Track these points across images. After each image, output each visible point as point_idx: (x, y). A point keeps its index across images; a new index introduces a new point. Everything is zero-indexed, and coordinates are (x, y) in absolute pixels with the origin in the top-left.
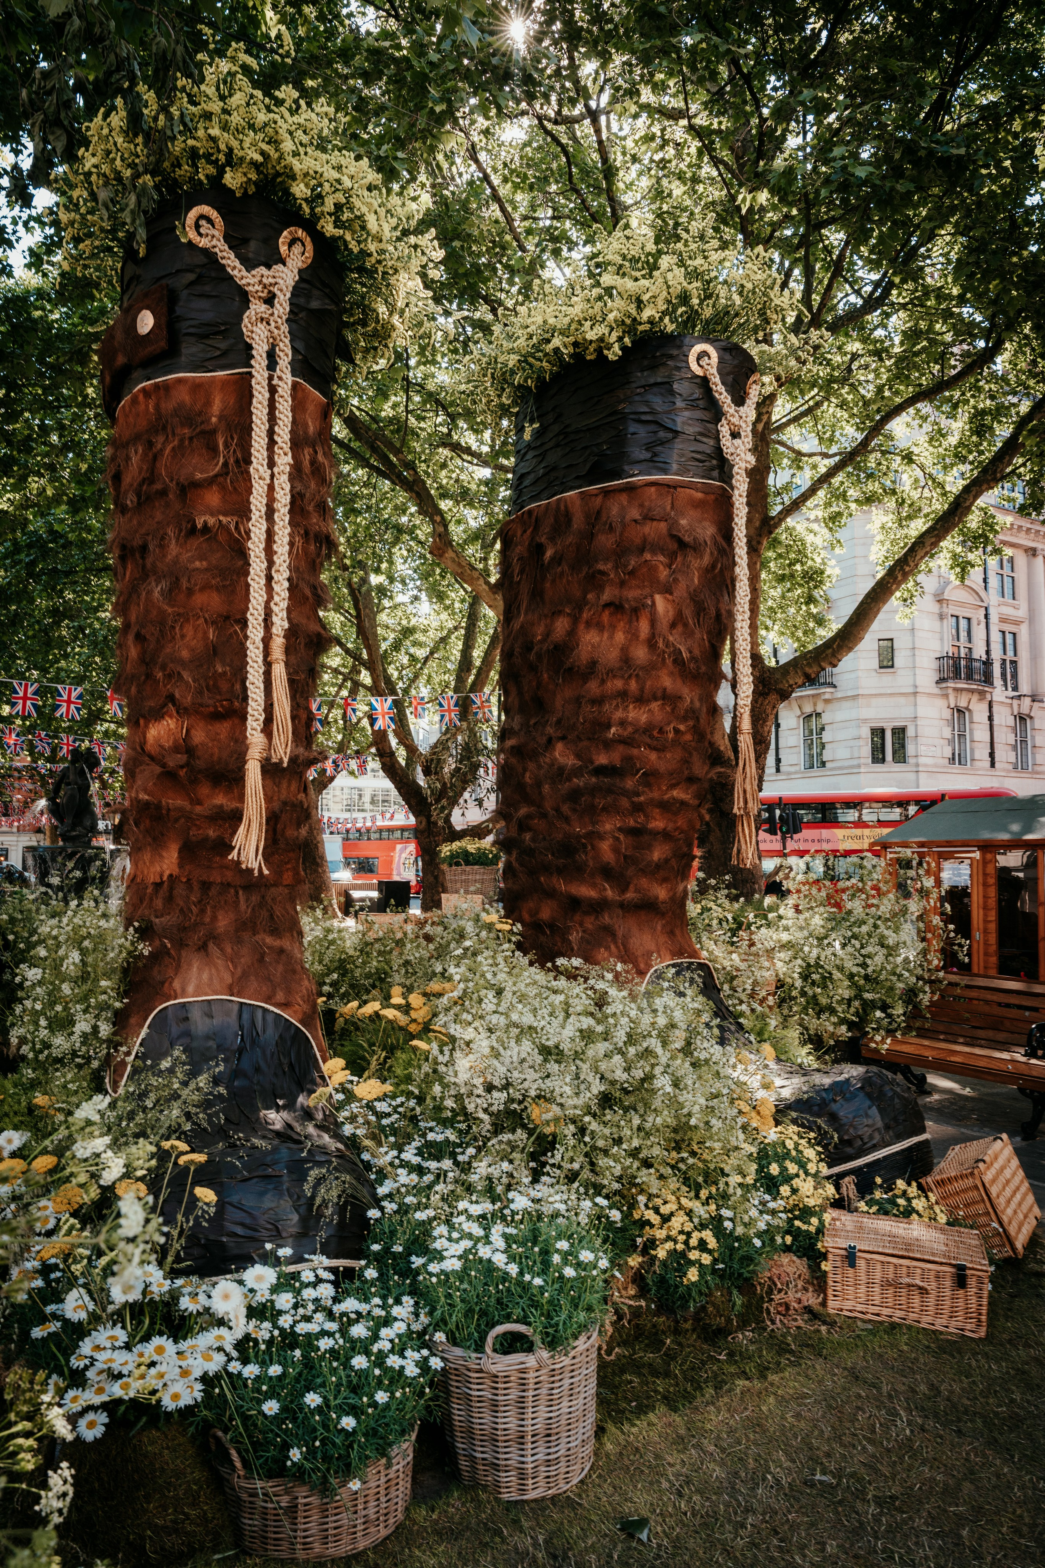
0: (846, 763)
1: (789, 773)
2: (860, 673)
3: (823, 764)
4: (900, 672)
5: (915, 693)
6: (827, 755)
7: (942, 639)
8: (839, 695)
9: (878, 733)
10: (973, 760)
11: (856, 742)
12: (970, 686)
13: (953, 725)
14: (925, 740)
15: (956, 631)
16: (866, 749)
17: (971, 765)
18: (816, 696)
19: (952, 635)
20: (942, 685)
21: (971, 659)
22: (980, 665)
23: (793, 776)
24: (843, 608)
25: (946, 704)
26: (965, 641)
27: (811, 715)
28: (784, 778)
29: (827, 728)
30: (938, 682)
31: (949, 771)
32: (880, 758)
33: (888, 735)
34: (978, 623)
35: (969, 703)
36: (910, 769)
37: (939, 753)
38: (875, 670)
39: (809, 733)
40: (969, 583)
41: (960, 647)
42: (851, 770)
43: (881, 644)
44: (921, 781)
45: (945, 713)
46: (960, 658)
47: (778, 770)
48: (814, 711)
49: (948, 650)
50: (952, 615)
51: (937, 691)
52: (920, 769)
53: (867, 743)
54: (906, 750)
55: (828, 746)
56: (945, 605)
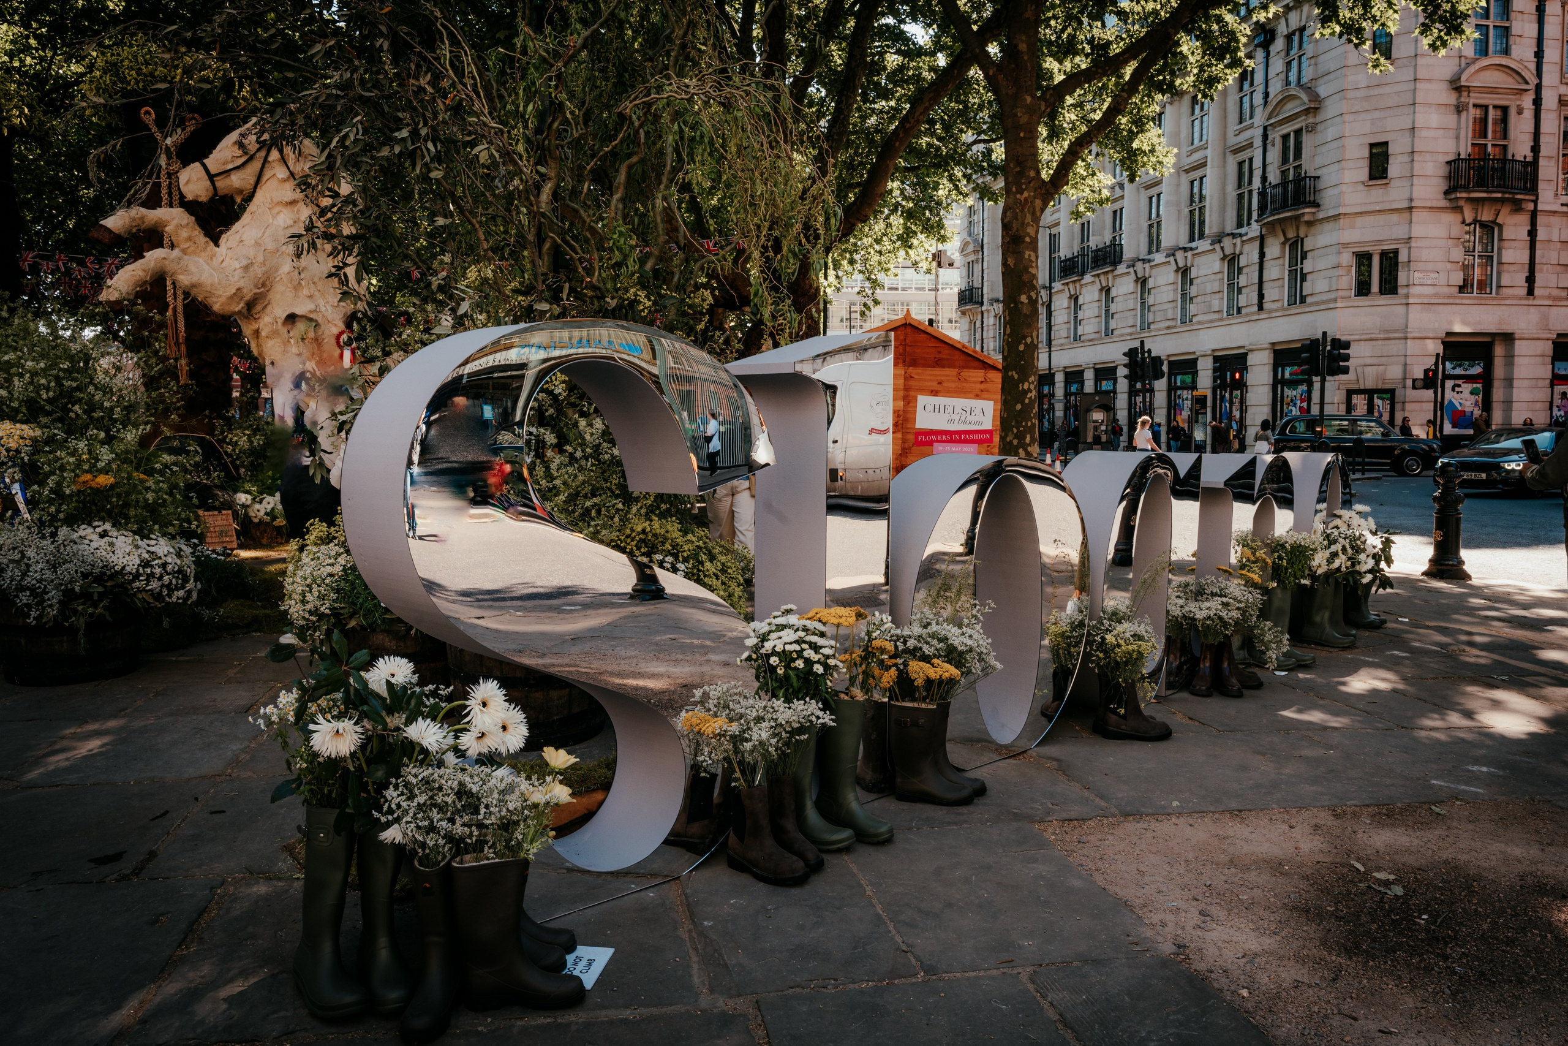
0: (1326, 297)
1: (1271, 311)
2: (1344, 188)
3: (1303, 300)
4: (1394, 183)
5: (1410, 209)
6: (1307, 288)
7: (1458, 138)
8: (1321, 215)
9: (1363, 259)
10: (1499, 287)
11: (1336, 272)
12: (1499, 195)
13: (1471, 244)
14: (1421, 266)
15: (1481, 125)
16: (1348, 280)
17: (1497, 294)
18: (1297, 218)
19: (1474, 131)
20: (1453, 196)
21: (1504, 160)
22: (1518, 167)
23: (1274, 315)
24: (1331, 109)
25: (1459, 218)
26: (1494, 138)
27: (1297, 241)
28: (1265, 316)
29: (1309, 255)
30: (1446, 193)
31: (1458, 301)
32: (1363, 289)
33: (1376, 261)
34: (1520, 112)
35: (1497, 215)
36: (1398, 302)
37: (1443, 281)
38: (1363, 183)
39: (1293, 262)
40: (1504, 61)
41: (1486, 145)
42: (1329, 305)
43: (1374, 151)
44: (1411, 316)
45: (1458, 230)
46: (1484, 160)
47: (1261, 307)
48: (1298, 236)
49: (1465, 150)
50: (1475, 106)
51: (1444, 203)
52: (1411, 301)
53: (1349, 272)
54: (1396, 279)
55: (1309, 277)
56: (1465, 94)
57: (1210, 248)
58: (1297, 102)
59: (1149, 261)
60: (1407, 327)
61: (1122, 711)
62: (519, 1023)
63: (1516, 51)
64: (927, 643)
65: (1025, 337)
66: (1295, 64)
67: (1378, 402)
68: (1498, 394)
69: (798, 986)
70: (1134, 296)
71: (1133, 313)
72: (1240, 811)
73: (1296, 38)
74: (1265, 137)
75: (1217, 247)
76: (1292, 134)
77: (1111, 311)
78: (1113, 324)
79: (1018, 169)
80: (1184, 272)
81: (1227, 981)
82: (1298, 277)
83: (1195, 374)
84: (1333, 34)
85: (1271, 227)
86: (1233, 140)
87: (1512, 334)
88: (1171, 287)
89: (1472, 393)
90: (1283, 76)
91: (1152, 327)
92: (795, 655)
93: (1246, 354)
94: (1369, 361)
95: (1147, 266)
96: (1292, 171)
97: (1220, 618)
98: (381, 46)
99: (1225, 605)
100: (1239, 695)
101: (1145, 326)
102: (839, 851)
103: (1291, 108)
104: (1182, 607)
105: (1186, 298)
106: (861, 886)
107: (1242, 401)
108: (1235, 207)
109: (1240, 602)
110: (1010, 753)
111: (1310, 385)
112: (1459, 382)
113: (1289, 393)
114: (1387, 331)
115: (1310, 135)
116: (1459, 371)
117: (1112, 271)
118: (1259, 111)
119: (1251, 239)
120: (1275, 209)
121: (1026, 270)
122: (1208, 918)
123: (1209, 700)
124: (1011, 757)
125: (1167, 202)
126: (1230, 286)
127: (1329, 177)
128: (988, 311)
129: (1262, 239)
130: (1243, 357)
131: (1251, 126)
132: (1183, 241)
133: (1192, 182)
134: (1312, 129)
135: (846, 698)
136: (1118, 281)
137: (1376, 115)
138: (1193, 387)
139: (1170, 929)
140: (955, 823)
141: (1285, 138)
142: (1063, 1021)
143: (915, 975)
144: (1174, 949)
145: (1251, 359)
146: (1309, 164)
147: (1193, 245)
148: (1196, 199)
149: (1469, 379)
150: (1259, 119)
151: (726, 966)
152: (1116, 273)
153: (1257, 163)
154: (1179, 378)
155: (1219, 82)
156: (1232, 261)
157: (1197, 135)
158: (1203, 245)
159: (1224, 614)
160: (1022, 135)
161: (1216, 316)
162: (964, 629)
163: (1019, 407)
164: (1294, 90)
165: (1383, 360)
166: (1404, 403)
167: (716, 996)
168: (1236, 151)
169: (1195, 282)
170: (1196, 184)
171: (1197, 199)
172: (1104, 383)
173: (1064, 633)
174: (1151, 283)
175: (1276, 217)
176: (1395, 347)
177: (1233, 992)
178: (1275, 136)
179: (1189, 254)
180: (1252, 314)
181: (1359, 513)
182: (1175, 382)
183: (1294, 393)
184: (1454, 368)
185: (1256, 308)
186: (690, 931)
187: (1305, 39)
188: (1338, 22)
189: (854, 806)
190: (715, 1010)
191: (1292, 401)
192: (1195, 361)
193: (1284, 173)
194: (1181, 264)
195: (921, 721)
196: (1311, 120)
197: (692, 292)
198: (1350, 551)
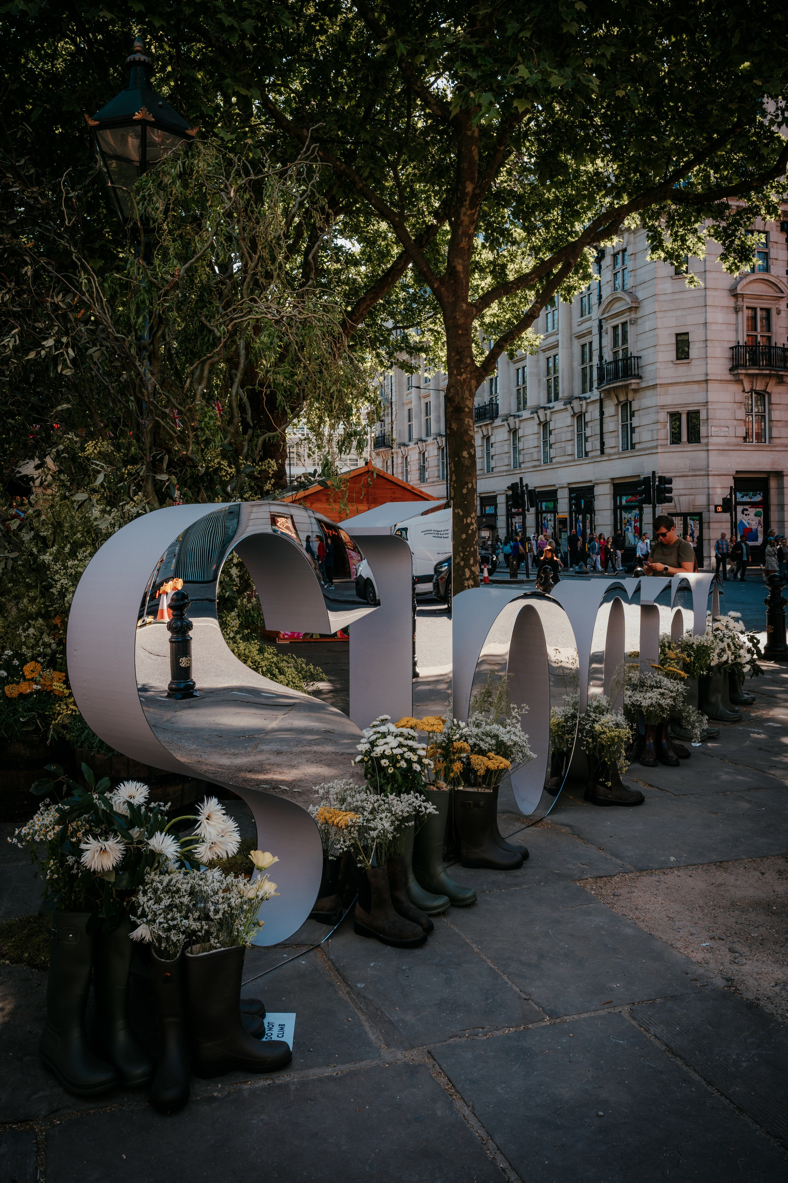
0: (649, 445)
1: (610, 455)
2: (659, 365)
3: (633, 446)
4: (694, 362)
5: (706, 381)
6: (636, 438)
7: (737, 331)
8: (643, 385)
9: (675, 416)
10: (771, 438)
11: (656, 427)
12: (768, 372)
13: (750, 407)
14: (716, 422)
15: (753, 321)
16: (665, 432)
17: (770, 443)
18: (626, 386)
19: (748, 326)
20: (736, 372)
21: (770, 347)
22: (779, 352)
23: (612, 457)
24: (647, 308)
25: (740, 388)
26: (762, 331)
27: (626, 404)
28: (606, 458)
29: (636, 414)
30: (731, 370)
31: (743, 448)
32: (676, 439)
33: (684, 418)
34: (779, 312)
35: (767, 386)
36: (701, 448)
37: (732, 433)
38: (672, 362)
39: (624, 419)
40: (766, 277)
41: (756, 336)
42: (652, 450)
43: (679, 338)
44: (711, 459)
45: (740, 397)
46: (756, 346)
47: (602, 452)
48: (627, 400)
49: (743, 339)
50: (748, 308)
51: (729, 377)
52: (710, 448)
53: (665, 426)
54: (699, 432)
55: (637, 430)
56: (740, 299)
57: (563, 407)
58: (622, 302)
59: (519, 416)
60: (708, 467)
61: (610, 784)
62: (245, 1087)
63: (774, 270)
64: (482, 740)
65: (467, 483)
66: (620, 275)
67: (690, 522)
68: (774, 516)
69: (456, 1036)
70: (508, 442)
71: (507, 455)
72: (721, 862)
73: (620, 257)
74: (600, 327)
75: (569, 406)
76: (620, 326)
77: (492, 454)
78: (493, 464)
79: (458, 357)
80: (545, 425)
81: (773, 1006)
82: (628, 430)
83: (555, 501)
84: (660, 258)
85: (608, 392)
86: (577, 329)
87: (781, 472)
88: (536, 436)
89: (756, 515)
90: (612, 283)
91: (522, 466)
92: (399, 757)
93: (593, 486)
94: (682, 492)
95: (517, 420)
96: (621, 353)
97: (660, 705)
98: (26, 272)
99: (662, 694)
100: (676, 765)
101: (517, 465)
102: (438, 915)
103: (618, 307)
104: (630, 697)
105: (547, 444)
106: (468, 945)
107: (592, 521)
108: (580, 378)
109: (672, 692)
110: (533, 822)
111: (641, 510)
112: (747, 507)
113: (626, 515)
114: (694, 470)
115: (633, 327)
116: (746, 499)
117: (491, 424)
118: (595, 308)
119: (594, 402)
120: (610, 380)
121: (466, 432)
122: (737, 955)
123: (657, 769)
124: (532, 825)
125: (530, 373)
126: (579, 436)
127: (647, 357)
128: (397, 453)
129: (601, 401)
130: (591, 489)
131: (590, 319)
132: (543, 402)
133: (548, 359)
134: (634, 322)
135: (435, 789)
136: (496, 431)
137: (679, 313)
138: (555, 511)
139: (712, 965)
140: (516, 885)
141: (615, 328)
142: (670, 1050)
143: (542, 1020)
144: (725, 983)
145: (598, 490)
146: (633, 349)
147: (551, 405)
148: (551, 370)
149: (754, 505)
150: (596, 313)
151: (390, 1022)
152: (494, 425)
153: (596, 346)
154: (544, 504)
155: (575, 290)
156: (580, 417)
157: (550, 325)
158: (558, 405)
159: (662, 702)
160: (460, 332)
161: (569, 458)
162: (508, 728)
163: (464, 536)
164: (620, 294)
165: (693, 490)
166: (709, 523)
167: (393, 1049)
168: (579, 337)
169: (553, 432)
170: (551, 360)
171: (552, 372)
172: (488, 508)
173: (559, 723)
174: (520, 433)
175: (611, 386)
176: (700, 482)
177: (782, 1015)
178: (608, 326)
179: (548, 412)
180: (596, 457)
181: (733, 618)
182: (541, 508)
183: (630, 515)
184: (742, 497)
185: (599, 452)
186: (348, 993)
187: (626, 257)
188: (663, 250)
189: (443, 876)
190: (399, 1062)
191: (628, 521)
192: (555, 491)
193: (615, 353)
194: (542, 419)
195: (482, 803)
196: (633, 316)
197: (260, 461)
198: (733, 647)
